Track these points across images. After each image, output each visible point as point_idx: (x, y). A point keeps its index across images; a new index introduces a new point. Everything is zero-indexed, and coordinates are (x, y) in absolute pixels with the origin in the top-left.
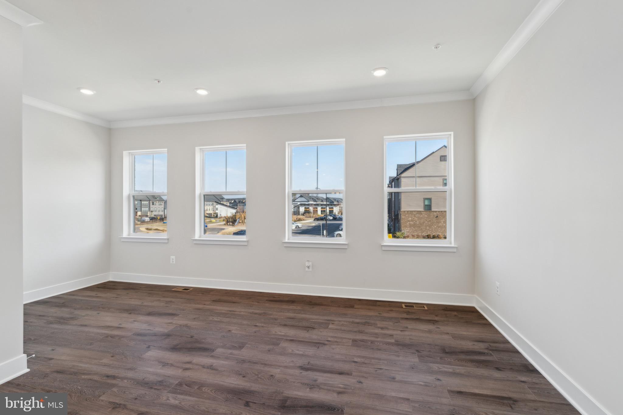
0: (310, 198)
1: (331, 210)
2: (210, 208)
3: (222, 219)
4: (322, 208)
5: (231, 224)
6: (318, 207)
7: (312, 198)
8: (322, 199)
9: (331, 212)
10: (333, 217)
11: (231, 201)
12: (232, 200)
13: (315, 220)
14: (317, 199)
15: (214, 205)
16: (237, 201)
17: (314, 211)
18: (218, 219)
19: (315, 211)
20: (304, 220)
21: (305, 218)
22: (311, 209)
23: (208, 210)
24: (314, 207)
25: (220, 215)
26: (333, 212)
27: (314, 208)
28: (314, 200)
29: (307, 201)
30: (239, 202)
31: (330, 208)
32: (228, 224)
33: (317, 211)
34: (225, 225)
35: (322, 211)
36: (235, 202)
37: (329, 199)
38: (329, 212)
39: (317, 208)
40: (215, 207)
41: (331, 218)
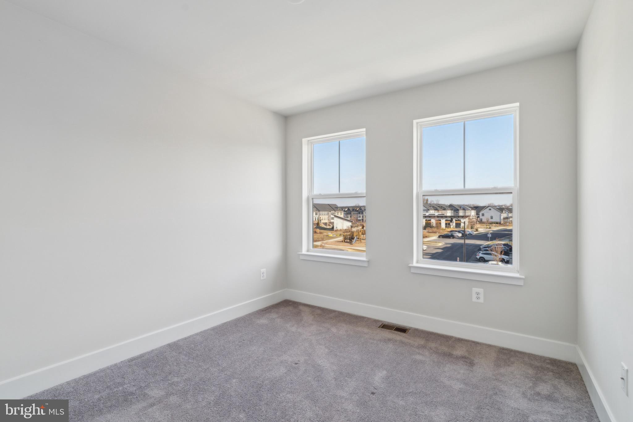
0: (430, 206)
1: (457, 223)
2: (325, 217)
3: (339, 233)
4: (446, 220)
5: (348, 241)
6: (442, 220)
7: (433, 206)
8: (445, 207)
9: (459, 226)
10: (463, 234)
11: (345, 209)
12: (345, 207)
13: (440, 238)
14: (439, 207)
15: (329, 215)
16: (351, 209)
17: (437, 224)
18: (334, 233)
19: (439, 225)
20: (426, 237)
21: (427, 233)
22: (433, 221)
23: (324, 219)
24: (438, 219)
25: (336, 228)
26: (460, 225)
27: (436, 220)
28: (435, 208)
29: (427, 209)
30: (353, 210)
31: (456, 220)
32: (346, 241)
33: (440, 223)
34: (343, 242)
35: (446, 224)
36: (349, 210)
37: (453, 206)
38: (455, 225)
39: (440, 220)
40: (330, 216)
41: (460, 235)
